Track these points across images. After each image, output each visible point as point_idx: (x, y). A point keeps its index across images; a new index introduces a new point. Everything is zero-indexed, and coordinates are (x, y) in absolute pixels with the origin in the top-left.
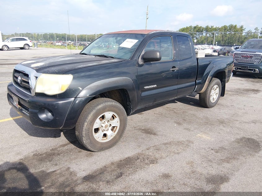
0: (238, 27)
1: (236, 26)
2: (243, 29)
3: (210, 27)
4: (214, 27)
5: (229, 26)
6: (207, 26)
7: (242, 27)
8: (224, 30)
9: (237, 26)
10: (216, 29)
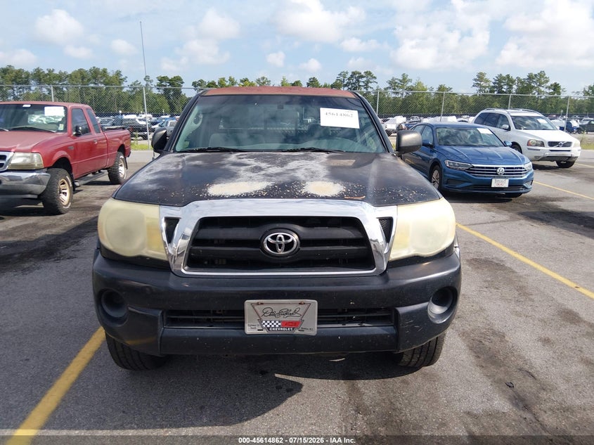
0: (111, 73)
1: (105, 71)
2: (122, 77)
3: (47, 72)
4: (56, 72)
5: (90, 70)
6: (38, 68)
7: (118, 73)
8: (80, 80)
9: (108, 71)
10: (61, 77)
